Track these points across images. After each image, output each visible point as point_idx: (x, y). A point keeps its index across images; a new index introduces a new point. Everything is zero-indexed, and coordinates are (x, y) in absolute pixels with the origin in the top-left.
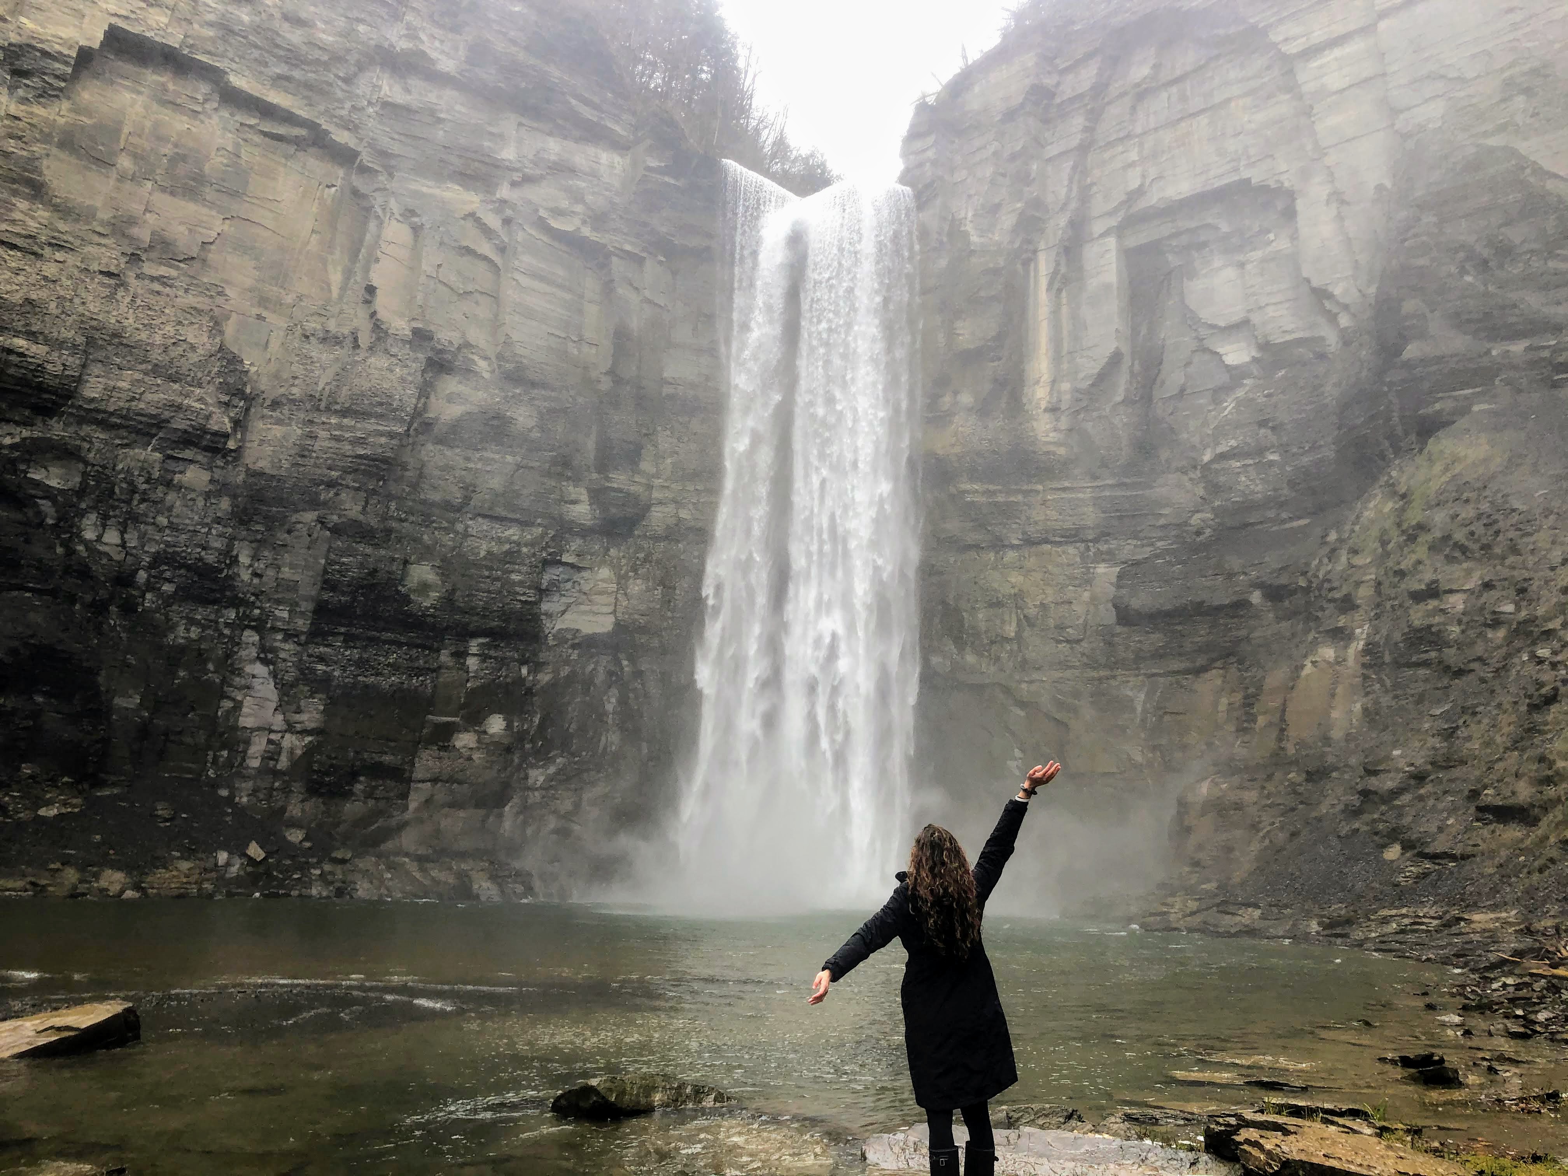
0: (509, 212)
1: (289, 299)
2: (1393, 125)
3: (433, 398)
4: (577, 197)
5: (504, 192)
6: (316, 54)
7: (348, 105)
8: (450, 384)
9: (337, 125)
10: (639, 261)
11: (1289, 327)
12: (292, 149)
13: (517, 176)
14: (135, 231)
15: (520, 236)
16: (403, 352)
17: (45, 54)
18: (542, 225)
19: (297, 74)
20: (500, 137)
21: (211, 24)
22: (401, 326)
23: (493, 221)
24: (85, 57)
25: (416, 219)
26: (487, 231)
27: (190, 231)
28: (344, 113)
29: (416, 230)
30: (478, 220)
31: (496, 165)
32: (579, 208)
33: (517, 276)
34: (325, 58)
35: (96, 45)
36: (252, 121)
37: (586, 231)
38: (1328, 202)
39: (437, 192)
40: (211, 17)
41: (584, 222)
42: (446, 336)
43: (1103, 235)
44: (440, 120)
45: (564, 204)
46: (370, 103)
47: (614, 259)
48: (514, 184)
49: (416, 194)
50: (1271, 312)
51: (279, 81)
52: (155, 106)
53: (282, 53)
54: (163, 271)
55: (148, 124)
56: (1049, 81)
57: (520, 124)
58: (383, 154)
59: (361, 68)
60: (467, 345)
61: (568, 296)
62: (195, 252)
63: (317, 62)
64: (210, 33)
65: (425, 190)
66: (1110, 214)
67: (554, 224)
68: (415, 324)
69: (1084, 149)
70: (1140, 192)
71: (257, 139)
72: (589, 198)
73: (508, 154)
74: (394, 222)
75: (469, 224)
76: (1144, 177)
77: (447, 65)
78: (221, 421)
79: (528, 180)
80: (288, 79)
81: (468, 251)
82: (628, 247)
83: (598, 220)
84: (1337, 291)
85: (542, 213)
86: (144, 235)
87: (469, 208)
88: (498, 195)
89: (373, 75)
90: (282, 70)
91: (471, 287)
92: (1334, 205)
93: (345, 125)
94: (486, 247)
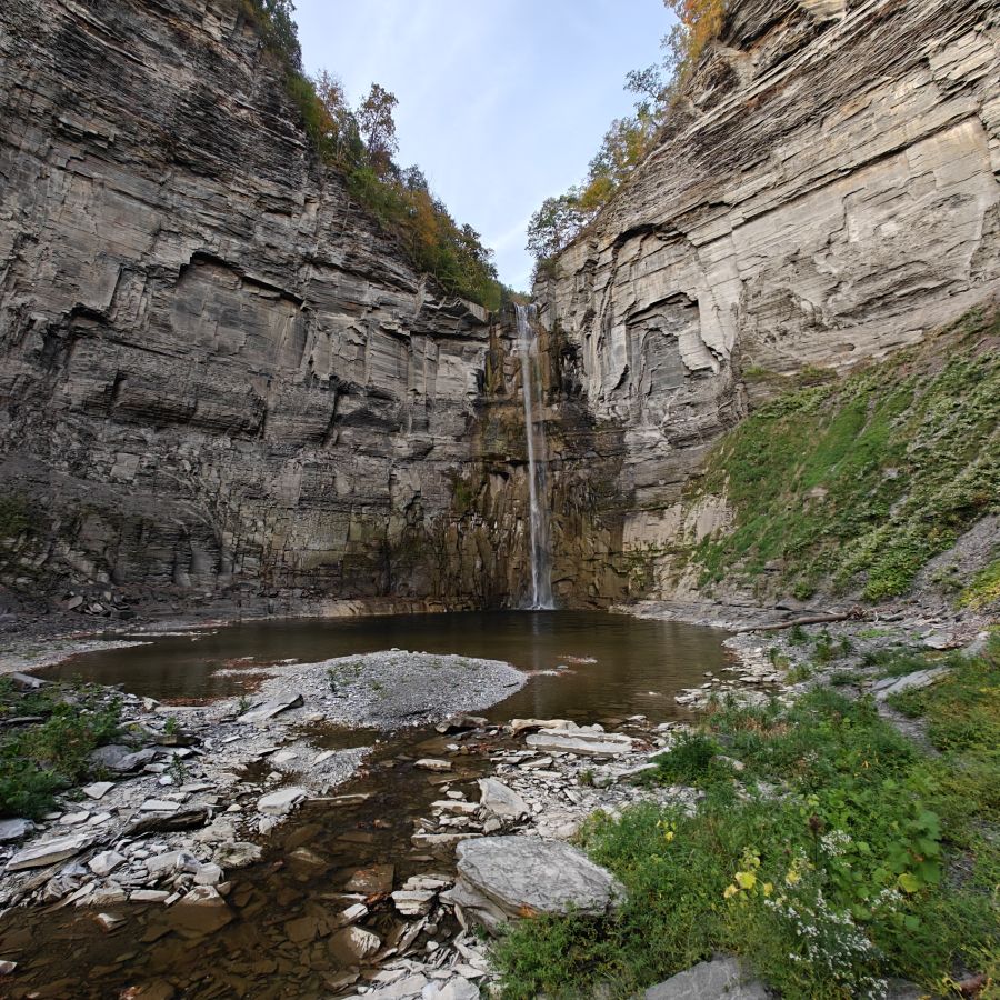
0: (367, 325)
1: (278, 368)
2: (739, 276)
3: (340, 406)
4: (396, 316)
5: (364, 316)
6: (281, 261)
11: (698, 363)
12: (273, 302)
13: (369, 309)
14: (212, 344)
15: (372, 334)
16: (326, 387)
17: (167, 269)
18: (382, 329)
19: (273, 270)
20: (362, 292)
21: (236, 251)
22: (326, 377)
23: (361, 329)
24: (184, 269)
25: (328, 330)
26: (359, 333)
28: (295, 285)
29: (328, 335)
30: (355, 329)
31: (361, 305)
33: (373, 352)
34: (285, 262)
35: (188, 263)
36: (257, 291)
37: (400, 331)
38: (713, 310)
39: (336, 318)
40: (235, 248)
41: (398, 326)
42: (345, 380)
43: (619, 324)
45: (390, 320)
46: (306, 281)
48: (369, 312)
49: (328, 320)
50: (690, 356)
51: (267, 273)
52: (215, 289)
54: (224, 360)
56: (595, 257)
57: (370, 286)
58: (313, 303)
59: (301, 266)
60: (354, 383)
61: (394, 359)
62: (237, 351)
64: (236, 255)
66: (621, 315)
67: (387, 328)
68: (331, 375)
69: (610, 287)
70: (634, 305)
71: (259, 299)
72: (401, 316)
73: (366, 299)
74: (319, 333)
75: (351, 330)
76: (636, 298)
79: (375, 310)
80: (270, 272)
83: (405, 325)
85: (381, 324)
86: (215, 345)
87: (350, 324)
88: (363, 318)
89: (306, 269)
90: (268, 268)
91: (353, 358)
92: (715, 311)
93: (296, 290)
94: (358, 340)
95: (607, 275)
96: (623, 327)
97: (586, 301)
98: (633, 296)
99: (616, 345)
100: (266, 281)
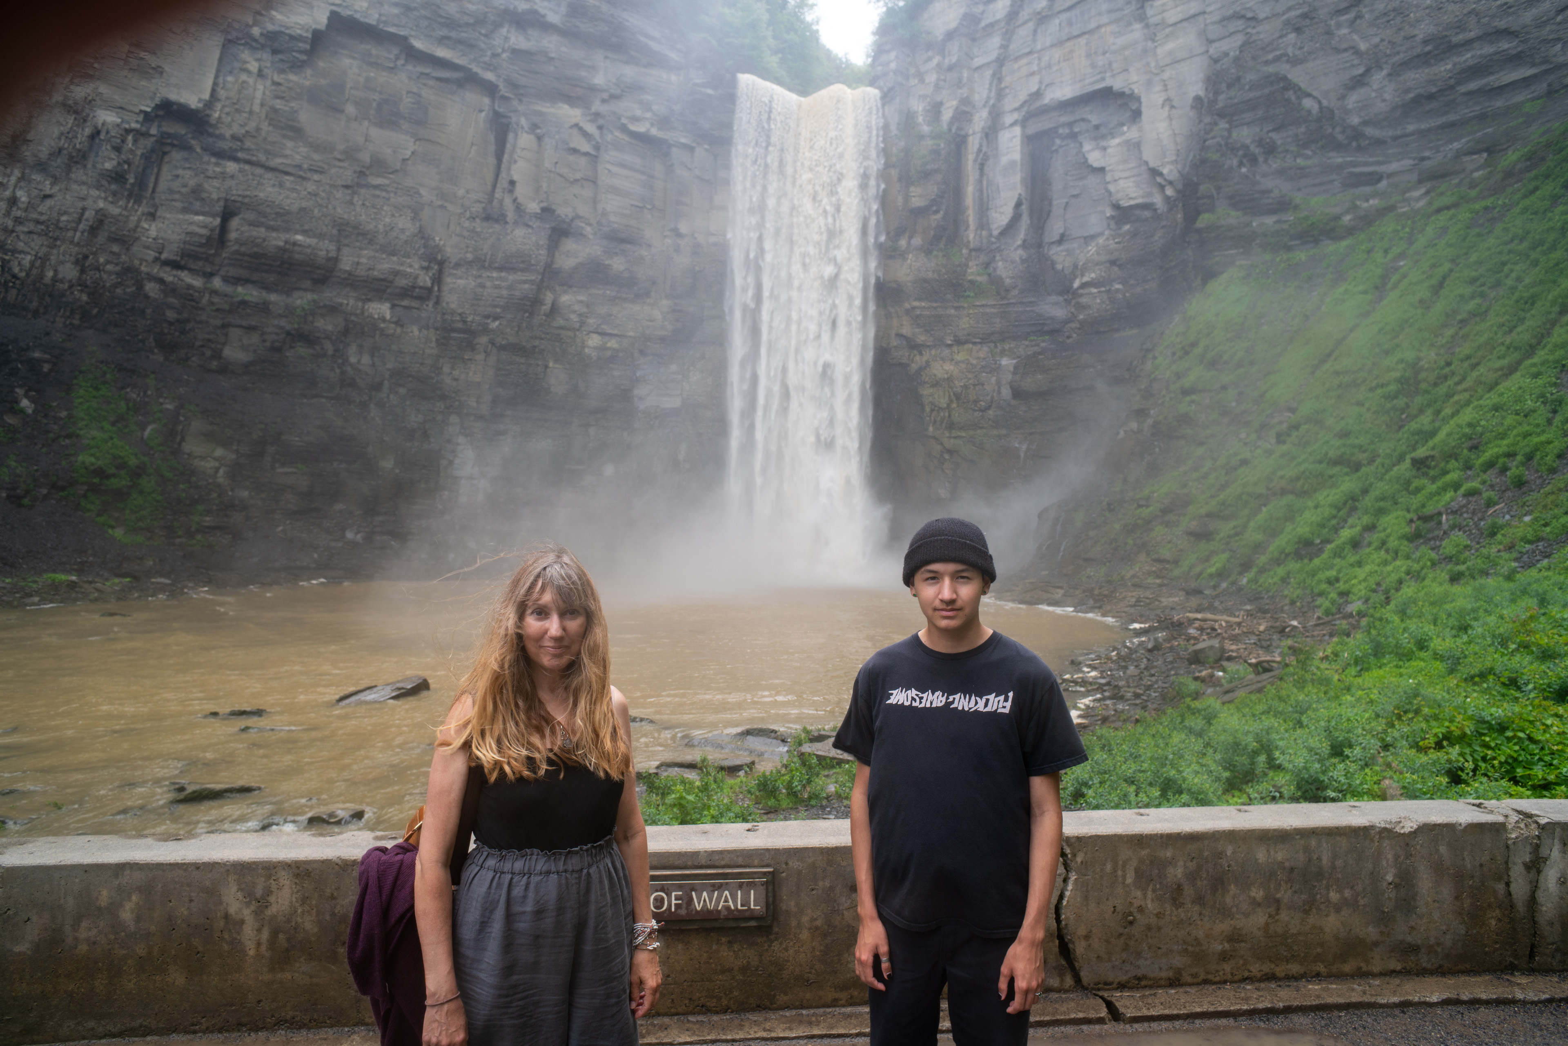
0: (601, 122)
1: (461, 192)
2: (1207, 51)
3: (557, 254)
4: (647, 107)
5: (597, 107)
6: (466, 19)
7: (489, 53)
8: (569, 245)
9: (482, 68)
10: (691, 149)
11: (1134, 195)
12: (454, 87)
13: (605, 95)
14: (360, 156)
15: (609, 137)
16: (536, 224)
17: (292, 37)
18: (624, 129)
19: (453, 34)
20: (593, 68)
21: (395, 5)
22: (533, 207)
23: (591, 128)
24: (318, 38)
25: (539, 131)
26: (587, 136)
27: (394, 152)
28: (487, 59)
29: (539, 138)
30: (581, 129)
31: (591, 88)
32: (648, 115)
33: (609, 167)
34: (471, 21)
35: (323, 27)
36: (428, 71)
37: (654, 131)
38: (1163, 106)
39: (552, 110)
41: (652, 125)
42: (564, 212)
43: (1012, 125)
44: (552, 59)
45: (638, 112)
46: (504, 51)
47: (675, 150)
48: (604, 101)
49: (538, 113)
50: (1122, 183)
51: (442, 40)
52: (365, 67)
53: (443, 20)
54: (381, 181)
55: (362, 80)
56: (977, 10)
57: (606, 57)
58: (515, 86)
59: (497, 26)
60: (577, 217)
61: (643, 177)
62: (398, 166)
63: (467, 24)
64: (396, 11)
65: (544, 110)
66: (1016, 109)
67: (633, 127)
68: (542, 205)
69: (1000, 62)
70: (1038, 95)
71: (431, 83)
72: (655, 107)
73: (599, 80)
74: (525, 135)
75: (575, 132)
76: (1041, 83)
77: (553, 18)
78: (425, 280)
79: (614, 97)
80: (447, 38)
81: (575, 151)
82: (683, 140)
83: (664, 122)
84: (1165, 171)
85: (624, 121)
86: (365, 157)
87: (574, 121)
88: (593, 110)
89: (504, 31)
90: (444, 32)
91: (578, 176)
92: (1167, 108)
93: (488, 67)
94: (585, 147)
95: (995, 41)
96: (1017, 130)
97: (959, 84)
98: (1035, 79)
99: (1004, 160)
100: (442, 53)
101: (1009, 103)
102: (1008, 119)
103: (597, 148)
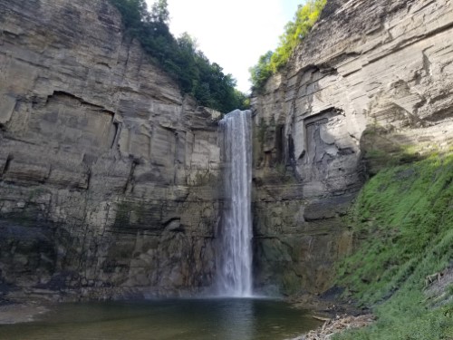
0: (152, 124)
3: (134, 171)
4: (169, 118)
5: (151, 119)
6: (104, 90)
7: (112, 101)
8: (139, 167)
9: (108, 107)
10: (185, 132)
11: (345, 145)
13: (154, 115)
15: (155, 129)
18: (160, 126)
19: (99, 95)
20: (149, 105)
22: (126, 154)
23: (148, 126)
24: (50, 98)
26: (147, 128)
27: (75, 136)
28: (111, 103)
29: (129, 130)
30: (145, 126)
31: (148, 112)
32: (169, 121)
33: (155, 139)
35: (52, 94)
36: (89, 108)
37: (171, 127)
38: (353, 113)
39: (134, 120)
40: (78, 85)
41: (171, 124)
43: (299, 121)
45: (165, 120)
46: (117, 100)
47: (179, 133)
48: (153, 117)
49: (129, 121)
50: (341, 141)
51: (94, 98)
52: (66, 107)
53: (96, 91)
54: (68, 145)
55: (64, 111)
57: (154, 102)
60: (142, 157)
62: (76, 140)
63: (104, 92)
65: (131, 120)
66: (302, 116)
67: (163, 125)
68: (129, 153)
69: (294, 99)
71: (91, 112)
73: (152, 110)
75: (143, 127)
78: (83, 181)
79: (157, 115)
80: (97, 96)
81: (142, 134)
82: (182, 129)
84: (356, 136)
87: (142, 123)
88: (149, 120)
89: (117, 93)
91: (143, 143)
93: (111, 106)
94: (146, 133)
95: (292, 93)
96: (302, 122)
97: (280, 108)
99: (298, 133)
101: (298, 113)
102: (298, 119)
103: (151, 133)
